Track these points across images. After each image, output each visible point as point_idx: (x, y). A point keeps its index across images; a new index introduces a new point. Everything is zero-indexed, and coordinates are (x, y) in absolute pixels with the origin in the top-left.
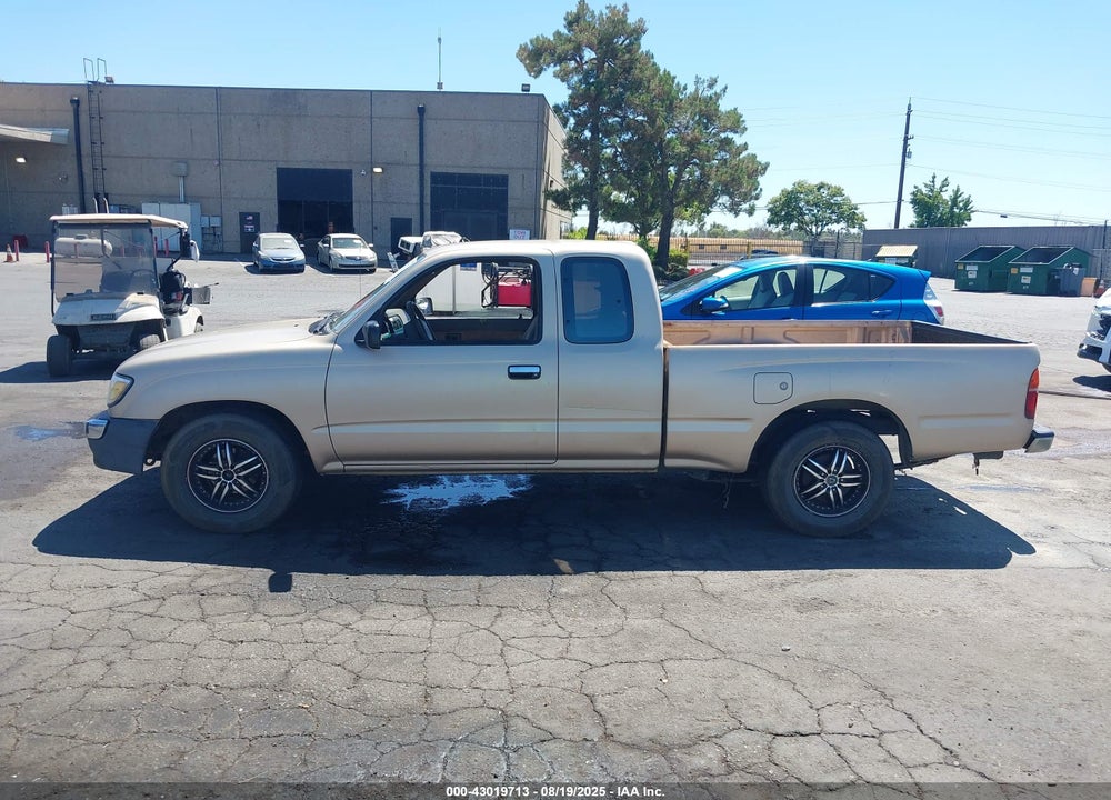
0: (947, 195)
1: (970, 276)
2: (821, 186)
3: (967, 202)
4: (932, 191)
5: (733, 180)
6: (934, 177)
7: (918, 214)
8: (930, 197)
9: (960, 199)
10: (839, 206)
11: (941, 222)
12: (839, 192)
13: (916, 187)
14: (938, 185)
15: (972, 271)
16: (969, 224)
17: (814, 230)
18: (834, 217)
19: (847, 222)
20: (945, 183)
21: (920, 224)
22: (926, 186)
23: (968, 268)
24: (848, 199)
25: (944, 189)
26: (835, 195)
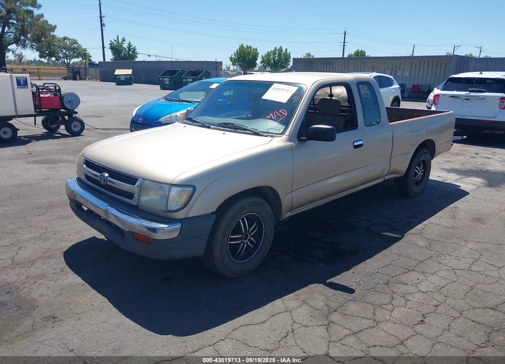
0: (125, 46)
1: (166, 83)
2: (65, 38)
3: (135, 49)
4: (118, 43)
5: (42, 34)
6: (118, 37)
7: (114, 54)
8: (118, 46)
9: (131, 48)
10: (76, 49)
11: (125, 58)
12: (75, 42)
13: (111, 41)
14: (120, 41)
15: (167, 81)
16: (137, 60)
17: (66, 62)
18: (75, 55)
19: (82, 57)
20: (124, 40)
21: (115, 59)
22: (115, 40)
23: (165, 79)
24: (79, 46)
25: (124, 43)
26: (74, 44)
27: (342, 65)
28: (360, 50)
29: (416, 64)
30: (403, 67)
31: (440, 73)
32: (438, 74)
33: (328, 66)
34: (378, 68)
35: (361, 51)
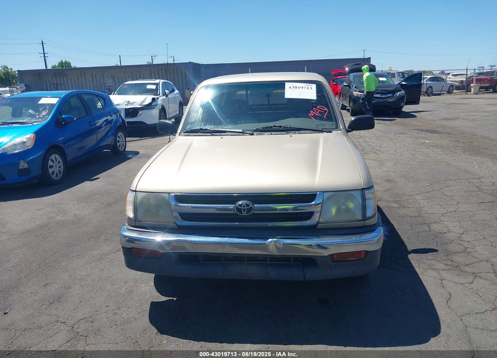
27: (78, 76)
28: (64, 62)
29: (154, 72)
30: (143, 75)
31: (178, 79)
32: (177, 81)
33: (61, 78)
34: (118, 77)
35: (66, 62)
